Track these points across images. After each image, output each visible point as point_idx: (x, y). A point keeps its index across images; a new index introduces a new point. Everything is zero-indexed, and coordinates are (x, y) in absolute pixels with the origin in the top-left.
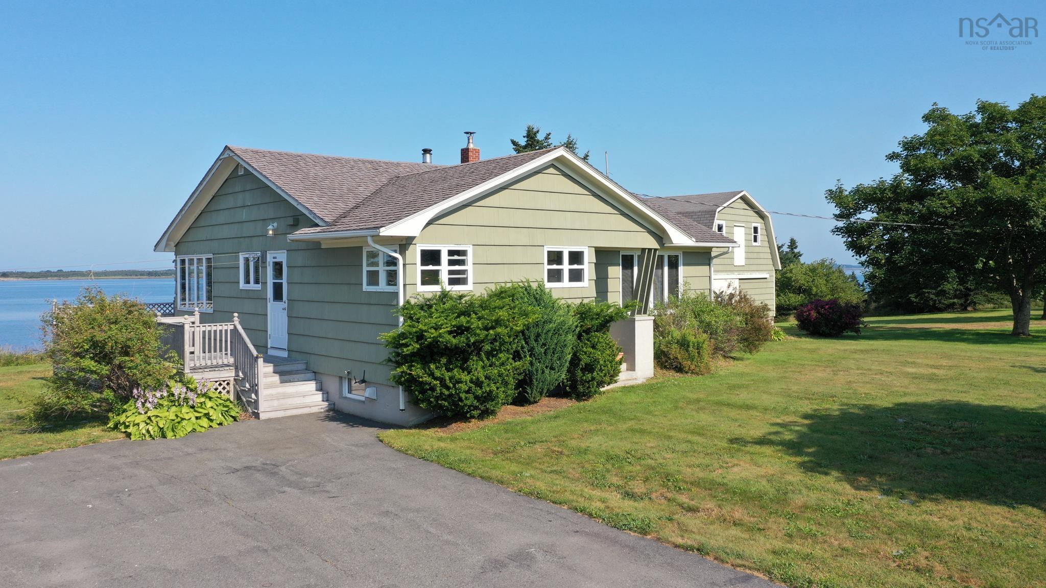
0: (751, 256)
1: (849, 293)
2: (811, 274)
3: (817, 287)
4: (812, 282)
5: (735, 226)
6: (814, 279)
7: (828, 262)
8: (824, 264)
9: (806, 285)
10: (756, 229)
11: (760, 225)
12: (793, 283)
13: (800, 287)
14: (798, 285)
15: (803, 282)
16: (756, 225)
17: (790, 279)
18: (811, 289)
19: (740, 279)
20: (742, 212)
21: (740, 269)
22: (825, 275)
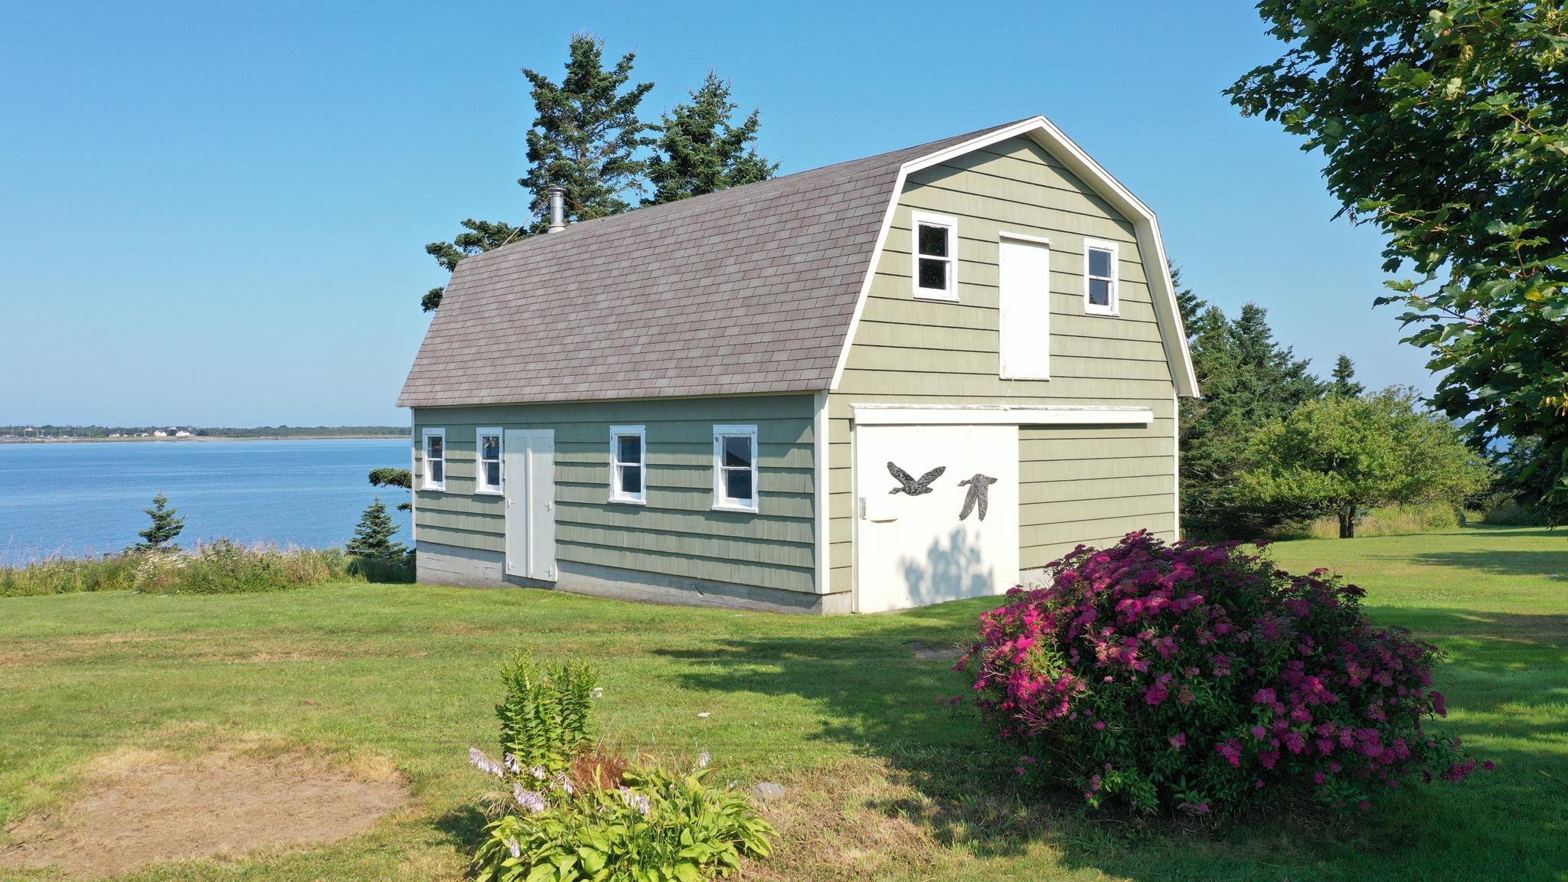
0: (1072, 346)
1: (1453, 468)
2: (1358, 424)
3: (1370, 454)
4: (1361, 440)
5: (1004, 239)
6: (1365, 437)
7: (1401, 394)
8: (1391, 399)
9: (1345, 450)
10: (1100, 262)
11: (1117, 246)
12: (1313, 446)
13: (1331, 455)
14: (1325, 448)
15: (1338, 443)
16: (1100, 245)
17: (1304, 434)
18: (1354, 459)
19: (1023, 427)
20: (1038, 196)
21: (1026, 388)
22: (1394, 427)
